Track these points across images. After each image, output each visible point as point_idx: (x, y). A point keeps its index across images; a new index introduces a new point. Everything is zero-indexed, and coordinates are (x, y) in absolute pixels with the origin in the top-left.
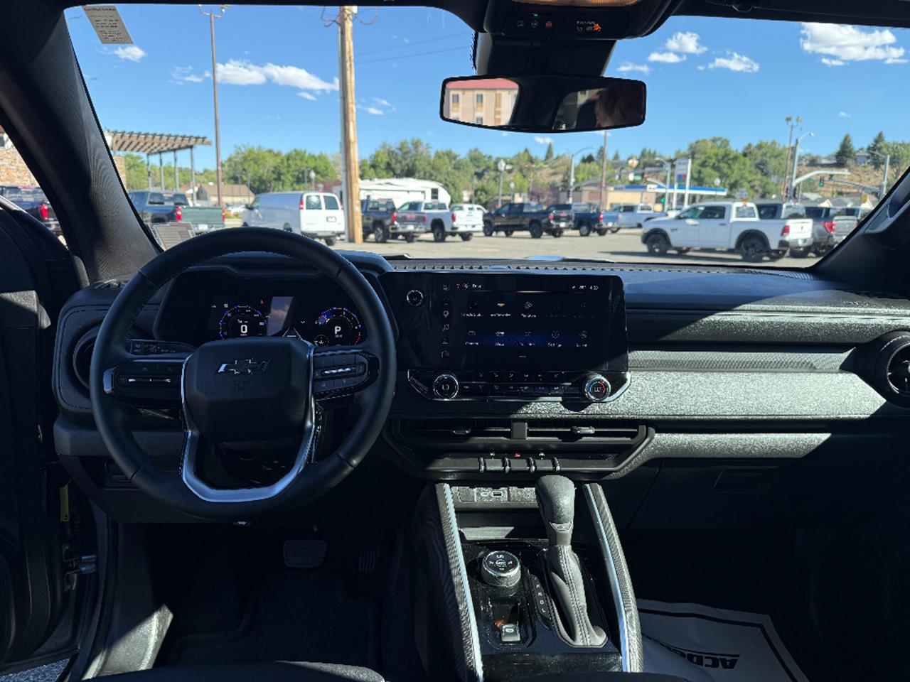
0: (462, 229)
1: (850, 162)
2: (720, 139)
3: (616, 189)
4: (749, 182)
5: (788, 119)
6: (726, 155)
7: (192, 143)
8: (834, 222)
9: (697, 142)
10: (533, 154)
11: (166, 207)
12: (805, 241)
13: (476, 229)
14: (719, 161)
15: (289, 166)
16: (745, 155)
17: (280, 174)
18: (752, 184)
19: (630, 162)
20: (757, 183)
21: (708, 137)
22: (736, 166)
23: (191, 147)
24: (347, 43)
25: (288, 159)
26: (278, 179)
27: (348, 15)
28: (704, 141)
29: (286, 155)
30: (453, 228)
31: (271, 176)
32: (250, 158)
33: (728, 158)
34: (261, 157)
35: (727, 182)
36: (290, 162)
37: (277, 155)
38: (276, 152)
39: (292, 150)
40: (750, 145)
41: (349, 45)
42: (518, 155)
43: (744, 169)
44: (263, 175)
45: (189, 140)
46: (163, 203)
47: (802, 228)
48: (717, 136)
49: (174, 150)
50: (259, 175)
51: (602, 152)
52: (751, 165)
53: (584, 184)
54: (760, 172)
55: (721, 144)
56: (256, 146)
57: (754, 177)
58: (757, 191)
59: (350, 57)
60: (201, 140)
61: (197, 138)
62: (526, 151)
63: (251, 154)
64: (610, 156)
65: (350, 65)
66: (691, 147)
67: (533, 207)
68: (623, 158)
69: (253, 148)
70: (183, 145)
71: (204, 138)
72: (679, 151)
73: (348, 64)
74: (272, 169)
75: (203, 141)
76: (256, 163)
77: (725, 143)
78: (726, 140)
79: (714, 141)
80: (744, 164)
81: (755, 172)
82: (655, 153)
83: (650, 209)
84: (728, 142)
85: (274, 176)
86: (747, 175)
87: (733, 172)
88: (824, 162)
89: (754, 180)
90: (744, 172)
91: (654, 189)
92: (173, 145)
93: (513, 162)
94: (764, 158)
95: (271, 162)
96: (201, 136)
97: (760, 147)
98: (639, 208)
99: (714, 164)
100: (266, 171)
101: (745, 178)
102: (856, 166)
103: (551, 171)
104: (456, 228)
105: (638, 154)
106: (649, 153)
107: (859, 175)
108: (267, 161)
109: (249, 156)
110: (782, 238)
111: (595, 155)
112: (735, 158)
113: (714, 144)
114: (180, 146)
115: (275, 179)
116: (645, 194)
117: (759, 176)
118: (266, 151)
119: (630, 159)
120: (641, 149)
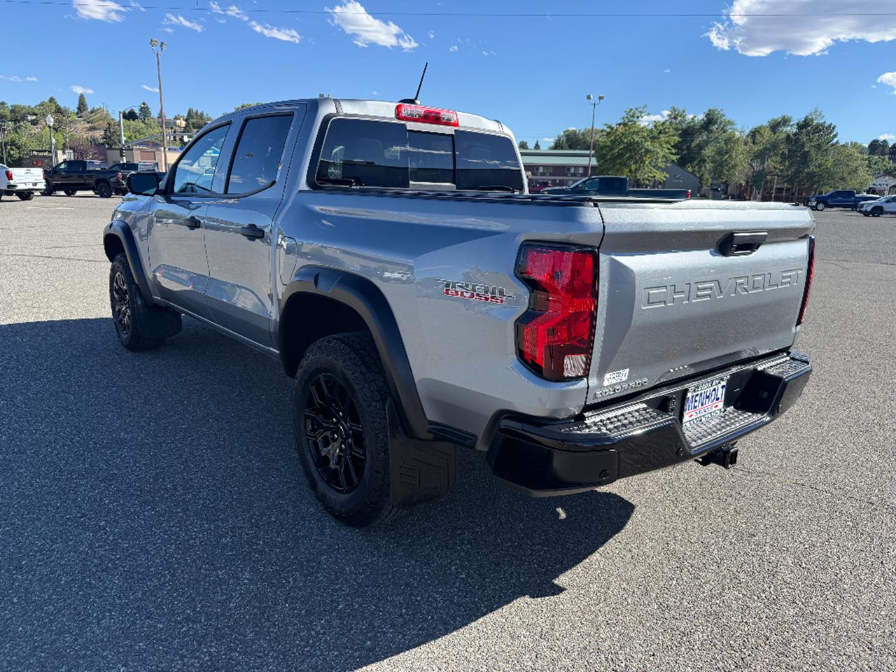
0: (21, 187)
10: (62, 104)
13: (39, 186)
19: (178, 122)
30: (9, 186)
42: (42, 105)
51: (144, 109)
62: (52, 100)
64: (155, 113)
67: (97, 166)
82: (202, 114)
93: (36, 111)
103: (88, 125)
104: (15, 186)
105: (185, 115)
106: (197, 113)
111: (137, 111)
119: (176, 118)
120: (188, 109)
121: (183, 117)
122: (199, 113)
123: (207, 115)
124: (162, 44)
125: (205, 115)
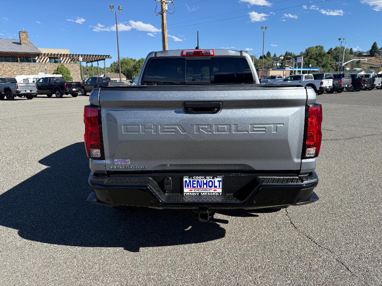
1: (376, 54)
2: (320, 46)
3: (272, 69)
4: (330, 64)
5: (340, 39)
6: (320, 53)
7: (104, 58)
8: (342, 80)
9: (309, 48)
11: (104, 82)
12: (330, 87)
14: (317, 56)
15: (140, 65)
16: (328, 53)
17: (136, 68)
18: (332, 65)
19: (281, 58)
20: (334, 65)
21: (314, 46)
22: (324, 58)
23: (104, 59)
24: (164, 21)
25: (139, 62)
26: (135, 70)
27: (164, 11)
28: (312, 47)
29: (138, 61)
31: (132, 69)
32: (124, 62)
33: (321, 55)
34: (128, 61)
35: (321, 65)
36: (140, 63)
37: (134, 60)
38: (134, 59)
39: (141, 58)
40: (331, 49)
41: (165, 21)
43: (328, 59)
44: (129, 69)
45: (103, 57)
46: (102, 81)
47: (328, 82)
48: (318, 45)
49: (98, 61)
50: (128, 69)
51: (269, 54)
52: (331, 57)
53: (260, 68)
54: (335, 60)
55: (320, 49)
56: (126, 58)
57: (332, 62)
58: (334, 68)
59: (165, 26)
60: (107, 57)
61: (106, 56)
63: (125, 61)
64: (272, 55)
65: (166, 29)
66: (306, 50)
68: (278, 56)
69: (125, 58)
70: (101, 59)
71: (109, 56)
72: (302, 52)
73: (165, 29)
74: (133, 66)
75: (108, 57)
76: (126, 64)
77: (322, 48)
78: (322, 46)
79: (317, 47)
80: (328, 57)
81: (333, 60)
82: (291, 53)
83: (282, 78)
84: (323, 47)
85: (133, 69)
86: (329, 61)
87: (323, 61)
88: (365, 54)
89: (332, 63)
90: (328, 60)
91: (288, 69)
92: (97, 59)
94: (338, 54)
95: (132, 64)
96: (108, 55)
97: (336, 49)
98: (277, 77)
99: (315, 57)
100: (130, 67)
101: (329, 63)
102: (379, 56)
105: (284, 54)
107: (380, 59)
108: (131, 63)
109: (124, 61)
110: (321, 86)
111: (265, 55)
112: (324, 55)
113: (317, 49)
114: (99, 59)
115: (134, 70)
116: (285, 71)
117: (335, 62)
118: (130, 59)
119: (281, 56)
120: (286, 52)
121: (283, 55)
122: (290, 53)
123: (294, 53)
124: (266, 27)
125: (293, 54)
